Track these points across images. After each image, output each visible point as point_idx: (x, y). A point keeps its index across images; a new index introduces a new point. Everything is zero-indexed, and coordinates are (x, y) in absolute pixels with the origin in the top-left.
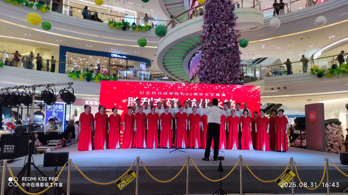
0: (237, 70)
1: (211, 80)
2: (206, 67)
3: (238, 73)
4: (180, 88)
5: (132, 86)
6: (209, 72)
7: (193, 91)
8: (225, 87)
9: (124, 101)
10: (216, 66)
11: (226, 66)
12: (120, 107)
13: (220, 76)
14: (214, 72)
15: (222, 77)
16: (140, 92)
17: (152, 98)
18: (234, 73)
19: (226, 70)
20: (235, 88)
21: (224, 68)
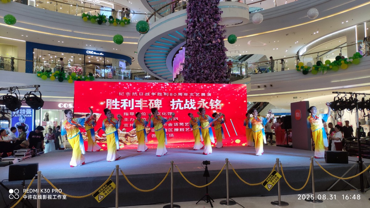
0: (223, 67)
1: (196, 79)
2: (190, 65)
3: (223, 71)
4: (163, 88)
5: (110, 86)
6: (194, 70)
7: (177, 91)
8: (210, 86)
9: (102, 103)
10: (201, 64)
11: (211, 64)
12: (98, 110)
13: (206, 75)
14: (199, 70)
15: (207, 76)
16: (120, 93)
17: (133, 100)
18: (220, 71)
19: (211, 68)
20: (221, 87)
21: (209, 65)
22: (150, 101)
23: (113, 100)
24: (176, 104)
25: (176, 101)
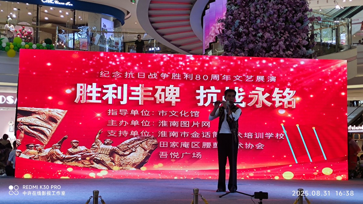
0: (301, 28)
1: (247, 49)
2: (237, 22)
3: (302, 34)
4: (184, 64)
5: (84, 60)
6: (244, 32)
7: (210, 72)
8: (274, 63)
9: (68, 91)
10: (259, 21)
11: (278, 21)
12: (60, 103)
13: (266, 42)
14: (254, 33)
15: (269, 44)
16: (102, 73)
17: (125, 86)
18: (295, 36)
19: (277, 30)
20: (297, 65)
21: (274, 24)
22: (157, 89)
23: (89, 86)
24: (207, 96)
25: (207, 91)
